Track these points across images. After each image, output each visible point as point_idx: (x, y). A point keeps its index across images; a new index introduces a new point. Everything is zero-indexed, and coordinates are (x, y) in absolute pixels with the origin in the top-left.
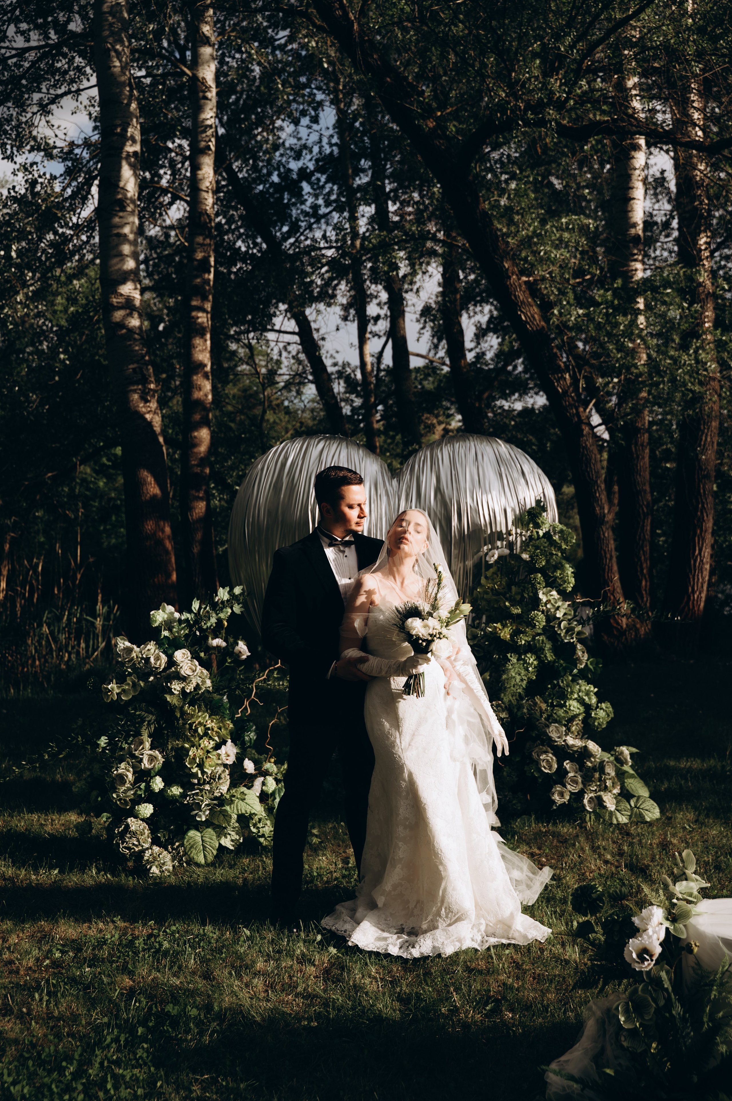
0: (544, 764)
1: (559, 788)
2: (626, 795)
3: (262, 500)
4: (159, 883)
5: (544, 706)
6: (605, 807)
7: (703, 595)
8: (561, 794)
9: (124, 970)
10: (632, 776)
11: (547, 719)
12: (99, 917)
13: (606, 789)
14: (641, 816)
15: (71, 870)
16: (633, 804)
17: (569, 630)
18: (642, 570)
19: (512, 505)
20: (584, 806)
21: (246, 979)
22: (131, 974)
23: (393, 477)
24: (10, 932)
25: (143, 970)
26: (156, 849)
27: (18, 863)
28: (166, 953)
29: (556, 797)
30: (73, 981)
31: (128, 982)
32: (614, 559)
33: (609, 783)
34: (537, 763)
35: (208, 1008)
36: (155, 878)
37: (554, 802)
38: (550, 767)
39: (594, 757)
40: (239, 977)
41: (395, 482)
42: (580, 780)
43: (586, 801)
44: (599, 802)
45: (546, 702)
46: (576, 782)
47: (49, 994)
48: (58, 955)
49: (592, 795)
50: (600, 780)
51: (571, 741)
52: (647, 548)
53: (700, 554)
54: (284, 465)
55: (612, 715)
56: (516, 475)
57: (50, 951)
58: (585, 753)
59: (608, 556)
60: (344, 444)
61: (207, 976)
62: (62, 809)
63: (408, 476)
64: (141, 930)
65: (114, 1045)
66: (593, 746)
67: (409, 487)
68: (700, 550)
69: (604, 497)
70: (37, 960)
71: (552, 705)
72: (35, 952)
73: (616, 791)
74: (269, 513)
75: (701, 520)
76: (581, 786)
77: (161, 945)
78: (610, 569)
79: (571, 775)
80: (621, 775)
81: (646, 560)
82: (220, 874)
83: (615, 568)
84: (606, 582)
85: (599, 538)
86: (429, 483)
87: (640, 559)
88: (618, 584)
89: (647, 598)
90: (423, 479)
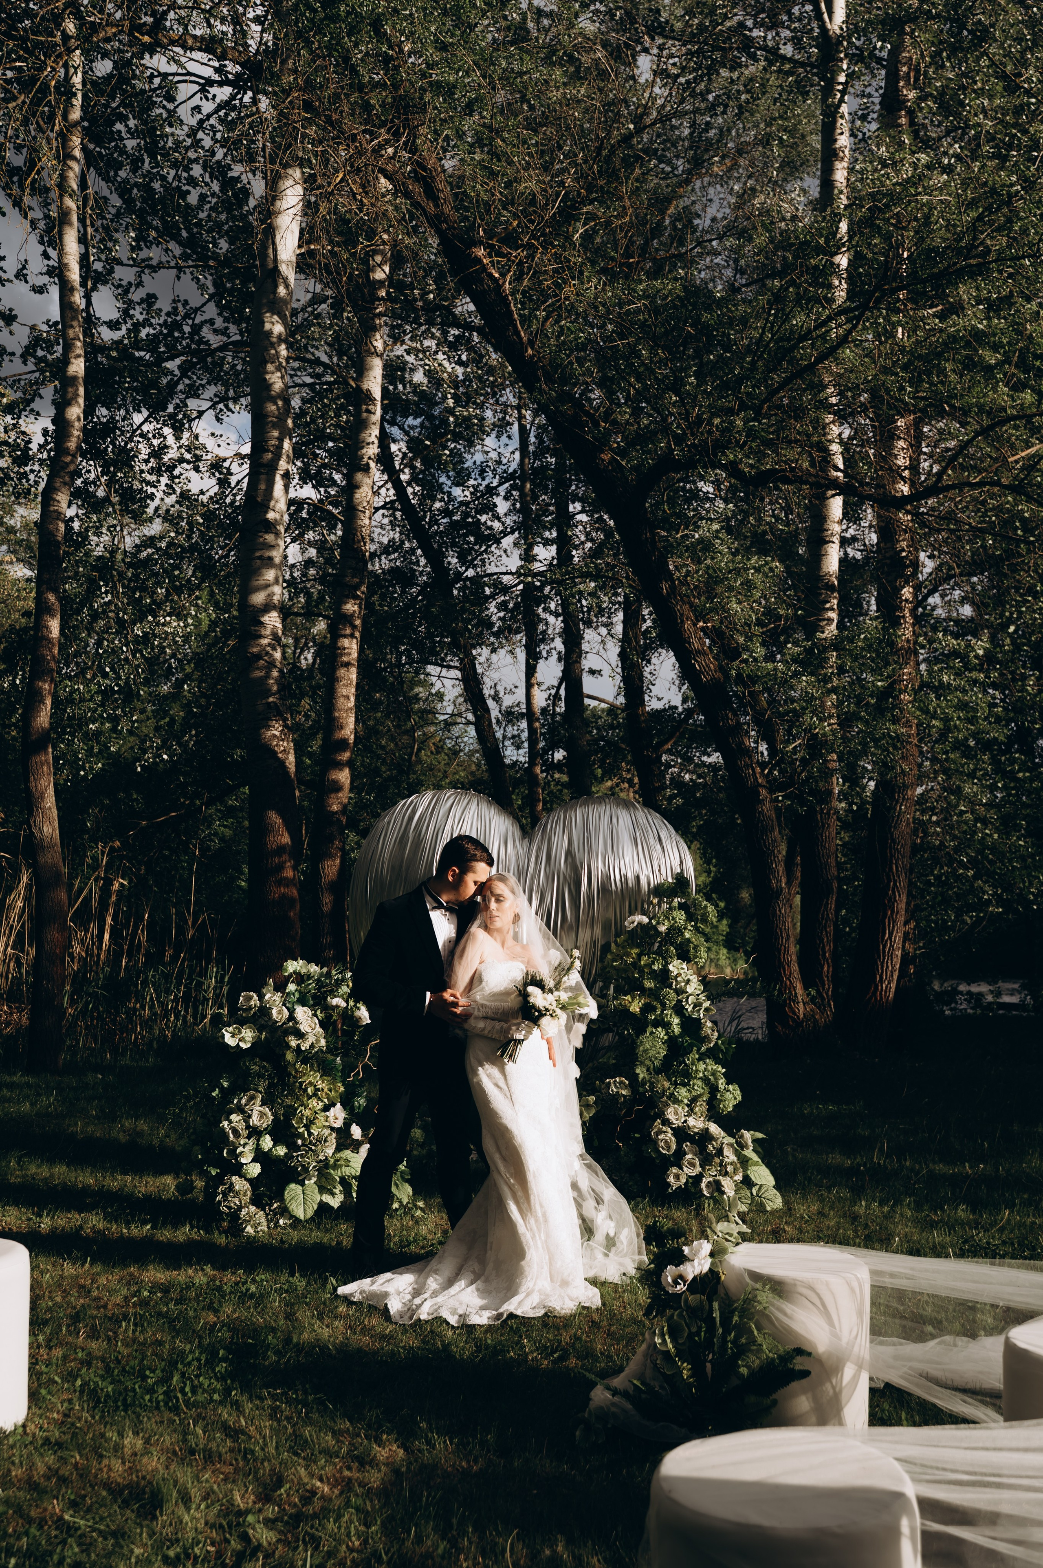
0: (662, 1144)
1: (674, 1170)
2: (747, 1182)
3: (386, 854)
4: (252, 1241)
5: (667, 1084)
6: (723, 1193)
7: (893, 985)
8: (677, 1177)
9: (210, 1307)
10: (756, 1164)
11: (669, 1098)
12: (190, 1265)
13: (726, 1174)
14: (762, 1205)
15: (164, 1225)
16: (754, 1193)
17: (698, 1005)
18: (824, 953)
19: (646, 871)
20: (701, 1190)
21: (327, 1320)
22: (216, 1311)
23: (524, 837)
24: (99, 1274)
25: (228, 1309)
26: (253, 1209)
27: (110, 1218)
28: (252, 1296)
29: (671, 1179)
30: (160, 1314)
31: (212, 1318)
33: (730, 1169)
34: (655, 1142)
35: (288, 1341)
36: (249, 1237)
37: (669, 1185)
38: (669, 1148)
39: (716, 1140)
40: (320, 1318)
41: (525, 842)
42: (698, 1163)
43: (703, 1185)
44: (717, 1186)
45: (670, 1080)
46: (694, 1165)
47: (135, 1325)
48: (146, 1293)
49: (711, 1179)
50: (721, 1165)
51: (691, 1122)
52: (831, 929)
53: (890, 937)
54: (411, 818)
55: (739, 1098)
56: (653, 841)
57: (139, 1291)
58: (705, 1137)
59: (785, 935)
61: (289, 1316)
62: (159, 1172)
63: (539, 837)
64: (229, 1278)
65: (195, 1363)
66: (714, 1129)
67: (539, 849)
68: (891, 934)
69: (781, 869)
70: (126, 1298)
71: (676, 1084)
72: (125, 1291)
73: (739, 1177)
74: (393, 867)
75: (892, 901)
76: (699, 1169)
77: (248, 1290)
78: (787, 950)
79: (689, 1156)
80: (744, 1162)
81: (828, 942)
82: (315, 1236)
83: (793, 949)
84: (781, 965)
85: (775, 914)
86: (560, 844)
87: (822, 941)
88: (795, 967)
89: (829, 987)
90: (555, 841)
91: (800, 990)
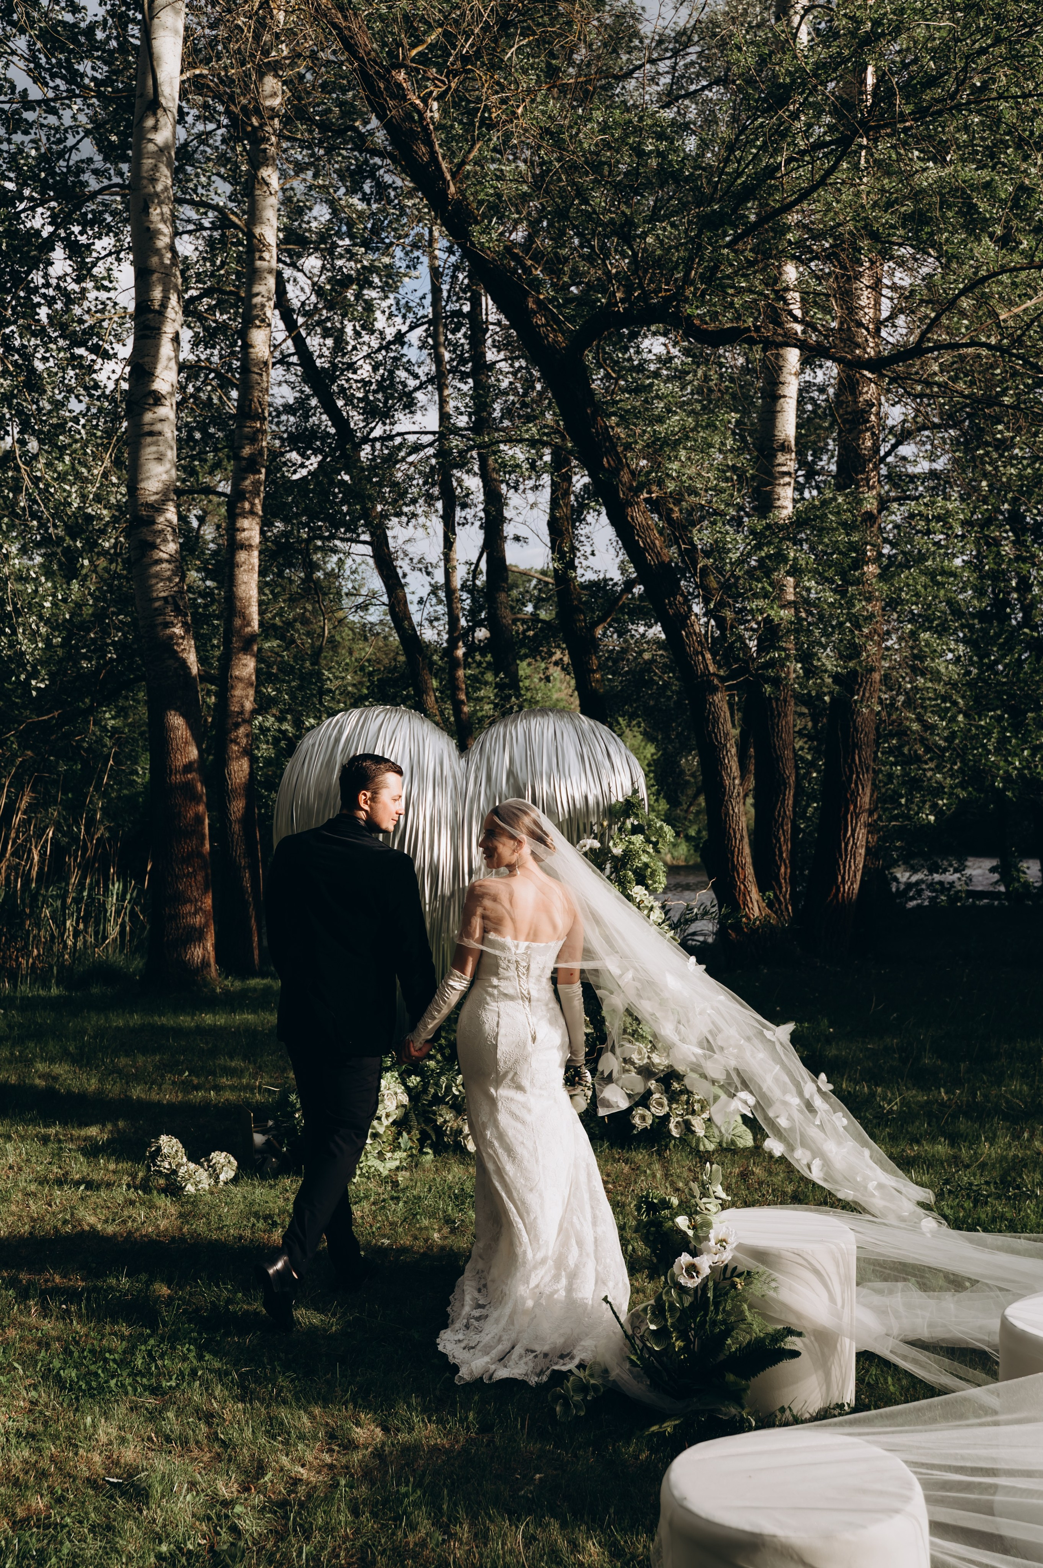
1: (640, 1111)
3: (312, 781)
6: (693, 1132)
7: (856, 887)
8: (643, 1118)
13: (693, 1112)
14: (733, 1143)
18: (781, 853)
19: (594, 791)
20: (669, 1131)
23: (460, 757)
26: (192, 1166)
29: (637, 1121)
32: (746, 840)
33: (697, 1107)
37: (634, 1126)
41: (463, 762)
42: (666, 1102)
43: (672, 1126)
44: (687, 1126)
46: (661, 1105)
49: (679, 1119)
50: (687, 1102)
52: (788, 827)
53: (853, 835)
54: (337, 740)
56: (601, 757)
59: (738, 836)
60: (406, 718)
63: (478, 756)
67: (478, 769)
68: (853, 832)
69: (734, 764)
74: (320, 795)
75: (855, 794)
76: (666, 1109)
78: (741, 853)
79: (656, 1096)
81: (786, 841)
83: (747, 850)
84: (735, 868)
85: (727, 814)
86: (502, 763)
87: (778, 840)
88: (750, 870)
89: (786, 889)
90: (495, 760)
91: (755, 894)
